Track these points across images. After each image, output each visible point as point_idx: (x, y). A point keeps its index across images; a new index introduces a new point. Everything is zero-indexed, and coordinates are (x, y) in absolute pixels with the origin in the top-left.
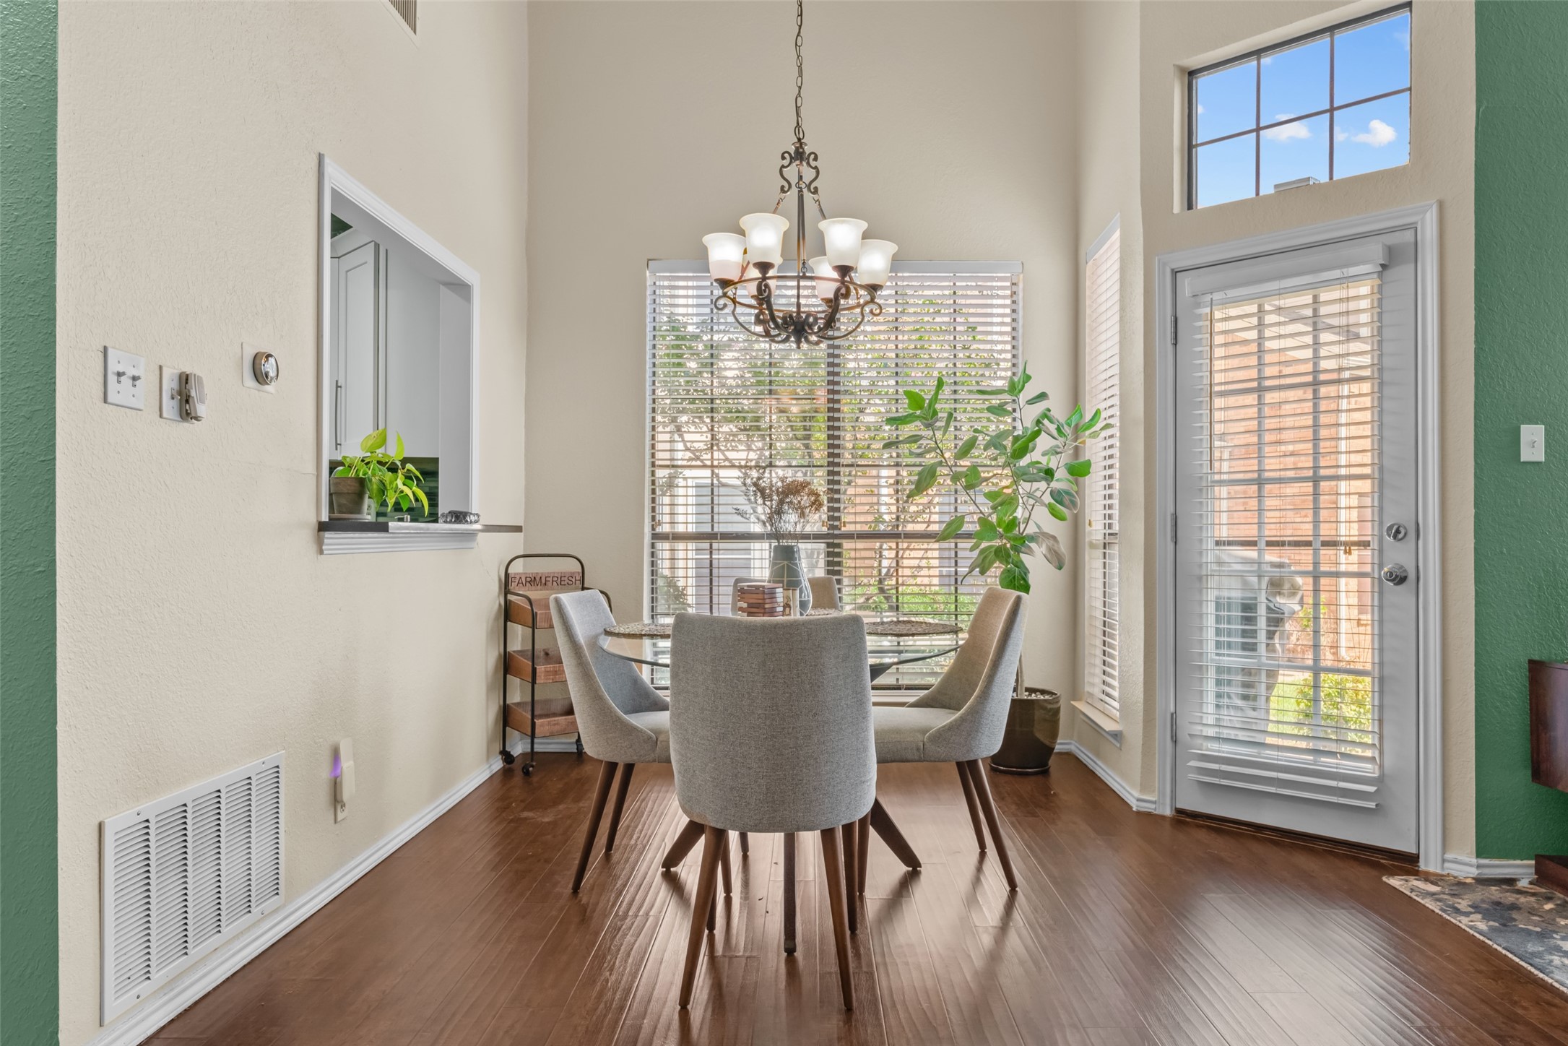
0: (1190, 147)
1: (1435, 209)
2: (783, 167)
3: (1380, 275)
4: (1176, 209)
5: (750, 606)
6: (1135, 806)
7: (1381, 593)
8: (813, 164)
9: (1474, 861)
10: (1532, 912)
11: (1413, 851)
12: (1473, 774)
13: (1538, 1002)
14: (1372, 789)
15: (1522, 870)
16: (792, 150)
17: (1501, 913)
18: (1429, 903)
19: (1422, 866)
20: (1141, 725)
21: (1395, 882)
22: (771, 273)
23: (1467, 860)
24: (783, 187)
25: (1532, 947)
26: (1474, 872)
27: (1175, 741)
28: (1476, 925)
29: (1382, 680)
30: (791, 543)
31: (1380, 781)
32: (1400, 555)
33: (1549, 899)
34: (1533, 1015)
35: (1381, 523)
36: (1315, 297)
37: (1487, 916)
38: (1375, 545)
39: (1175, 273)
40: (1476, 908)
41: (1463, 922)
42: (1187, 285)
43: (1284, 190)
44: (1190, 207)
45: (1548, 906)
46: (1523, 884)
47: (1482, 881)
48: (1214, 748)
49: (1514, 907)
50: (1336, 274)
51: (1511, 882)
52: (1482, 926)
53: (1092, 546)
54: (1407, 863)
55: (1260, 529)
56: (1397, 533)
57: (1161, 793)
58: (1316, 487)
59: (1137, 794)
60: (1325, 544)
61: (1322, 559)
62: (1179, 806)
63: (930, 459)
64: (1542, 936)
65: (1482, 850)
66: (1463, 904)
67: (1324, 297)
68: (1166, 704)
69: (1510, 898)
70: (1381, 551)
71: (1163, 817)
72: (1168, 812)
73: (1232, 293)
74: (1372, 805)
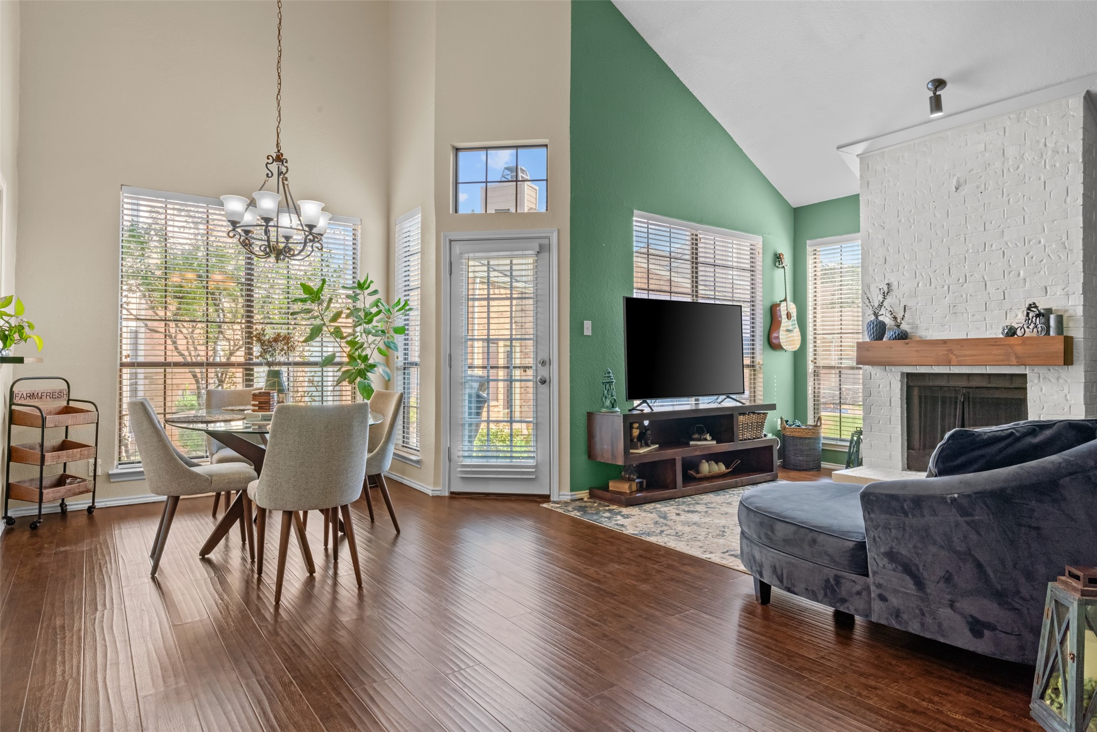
0: (456, 183)
1: (556, 232)
2: (268, 163)
3: (537, 255)
4: (451, 212)
5: (260, 403)
6: (430, 493)
7: (537, 388)
8: (285, 164)
9: (570, 493)
10: (591, 507)
11: (548, 493)
12: (569, 459)
13: (602, 532)
14: (534, 470)
15: (584, 494)
16: (274, 156)
17: (582, 509)
18: (559, 510)
19: (552, 499)
20: (434, 454)
21: (545, 505)
22: (271, 223)
23: (567, 493)
24: (267, 174)
25: (595, 517)
26: (570, 498)
27: (450, 460)
28: (576, 514)
29: (537, 424)
30: (276, 368)
31: (535, 467)
32: (543, 372)
33: (595, 502)
34: (602, 536)
35: (537, 359)
36: (511, 261)
37: (578, 511)
38: (534, 368)
39: (451, 241)
40: (574, 509)
41: (572, 514)
42: (457, 248)
43: (500, 212)
44: (456, 212)
45: (596, 505)
46: (586, 499)
47: (573, 500)
48: (468, 462)
49: (586, 507)
50: (520, 253)
51: (582, 499)
52: (578, 514)
53: (398, 369)
54: (546, 498)
55: (488, 361)
56: (543, 363)
57: (444, 486)
58: (511, 343)
59: (432, 488)
60: (492, 367)
61: (491, 374)
62: (452, 490)
63: (318, 322)
64: (597, 514)
65: (572, 490)
66: (570, 509)
67: (515, 261)
68: (445, 443)
69: (583, 504)
70: (537, 370)
71: (445, 497)
72: (447, 494)
73: (477, 255)
74: (534, 477)
